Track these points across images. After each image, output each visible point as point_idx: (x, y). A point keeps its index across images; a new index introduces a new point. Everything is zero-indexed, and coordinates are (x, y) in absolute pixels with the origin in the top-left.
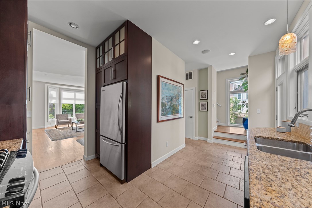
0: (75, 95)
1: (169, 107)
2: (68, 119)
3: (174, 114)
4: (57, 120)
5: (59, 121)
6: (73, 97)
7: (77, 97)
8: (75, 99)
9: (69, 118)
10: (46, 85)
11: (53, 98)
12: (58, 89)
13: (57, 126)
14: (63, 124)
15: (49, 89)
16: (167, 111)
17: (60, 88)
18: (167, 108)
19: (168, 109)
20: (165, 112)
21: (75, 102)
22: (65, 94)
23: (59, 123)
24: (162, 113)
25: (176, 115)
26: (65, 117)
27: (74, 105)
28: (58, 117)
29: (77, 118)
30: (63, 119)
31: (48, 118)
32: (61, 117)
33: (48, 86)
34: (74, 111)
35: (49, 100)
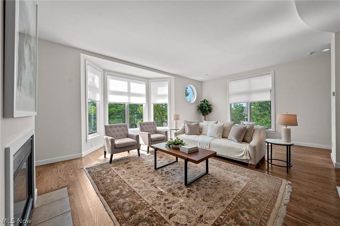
0: (129, 87)
4: (112, 141)
5: (117, 142)
6: (126, 90)
7: (132, 91)
8: (129, 94)
10: (83, 56)
12: (102, 71)
13: (112, 156)
14: (124, 149)
15: (88, 67)
17: (104, 70)
21: (129, 99)
22: (114, 84)
23: (116, 149)
26: (123, 131)
27: (128, 105)
28: (109, 132)
29: (148, 134)
30: (120, 137)
31: (88, 133)
32: (114, 132)
33: (86, 60)
34: (128, 116)
35: (89, 92)
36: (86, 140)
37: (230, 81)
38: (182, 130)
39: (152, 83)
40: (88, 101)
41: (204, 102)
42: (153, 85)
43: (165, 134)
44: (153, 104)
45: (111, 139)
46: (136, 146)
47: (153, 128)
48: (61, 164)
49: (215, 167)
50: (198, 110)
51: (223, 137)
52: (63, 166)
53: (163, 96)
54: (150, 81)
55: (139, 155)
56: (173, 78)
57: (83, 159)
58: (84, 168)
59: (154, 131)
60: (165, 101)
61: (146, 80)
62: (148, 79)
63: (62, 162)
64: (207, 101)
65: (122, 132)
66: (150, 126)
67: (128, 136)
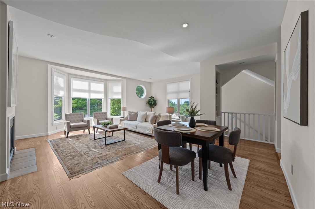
0: (90, 86)
2: (83, 122)
4: (68, 124)
5: (72, 124)
6: (87, 88)
7: (92, 89)
8: (90, 91)
9: (86, 119)
10: (50, 66)
11: (59, 88)
12: (67, 75)
13: (68, 133)
14: (77, 129)
15: (54, 73)
17: (69, 74)
21: (90, 95)
22: (76, 84)
23: (71, 129)
26: (79, 117)
27: (88, 100)
28: (68, 118)
29: (97, 120)
30: (77, 122)
31: (53, 120)
32: (72, 118)
33: (53, 68)
34: (88, 108)
35: (54, 91)
36: (52, 124)
37: (168, 83)
38: (126, 118)
39: (109, 83)
40: (54, 96)
41: (151, 98)
42: (110, 85)
43: (111, 120)
44: (110, 99)
45: (68, 122)
46: (87, 127)
47: (104, 116)
48: (32, 138)
49: (130, 137)
50: (147, 104)
51: (145, 121)
52: (33, 140)
53: (117, 93)
54: (108, 81)
55: (90, 133)
56: (125, 80)
57: (49, 136)
58: (48, 140)
59: (105, 119)
60: (119, 97)
61: (105, 81)
62: (106, 80)
63: (33, 138)
64: (153, 98)
65: (79, 119)
66: (102, 115)
67: (83, 121)
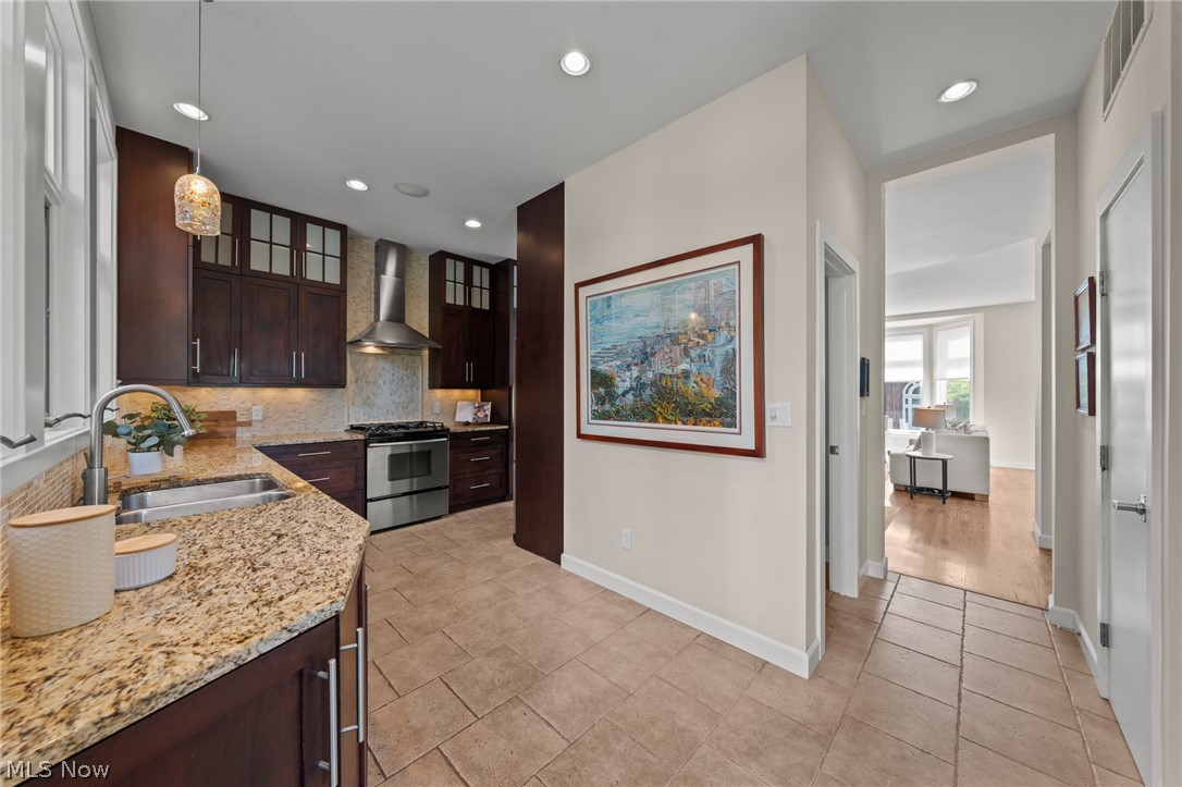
1: (631, 388)
3: (669, 421)
16: (617, 402)
18: (620, 391)
19: (624, 395)
20: (607, 407)
24: (596, 408)
25: (680, 426)
